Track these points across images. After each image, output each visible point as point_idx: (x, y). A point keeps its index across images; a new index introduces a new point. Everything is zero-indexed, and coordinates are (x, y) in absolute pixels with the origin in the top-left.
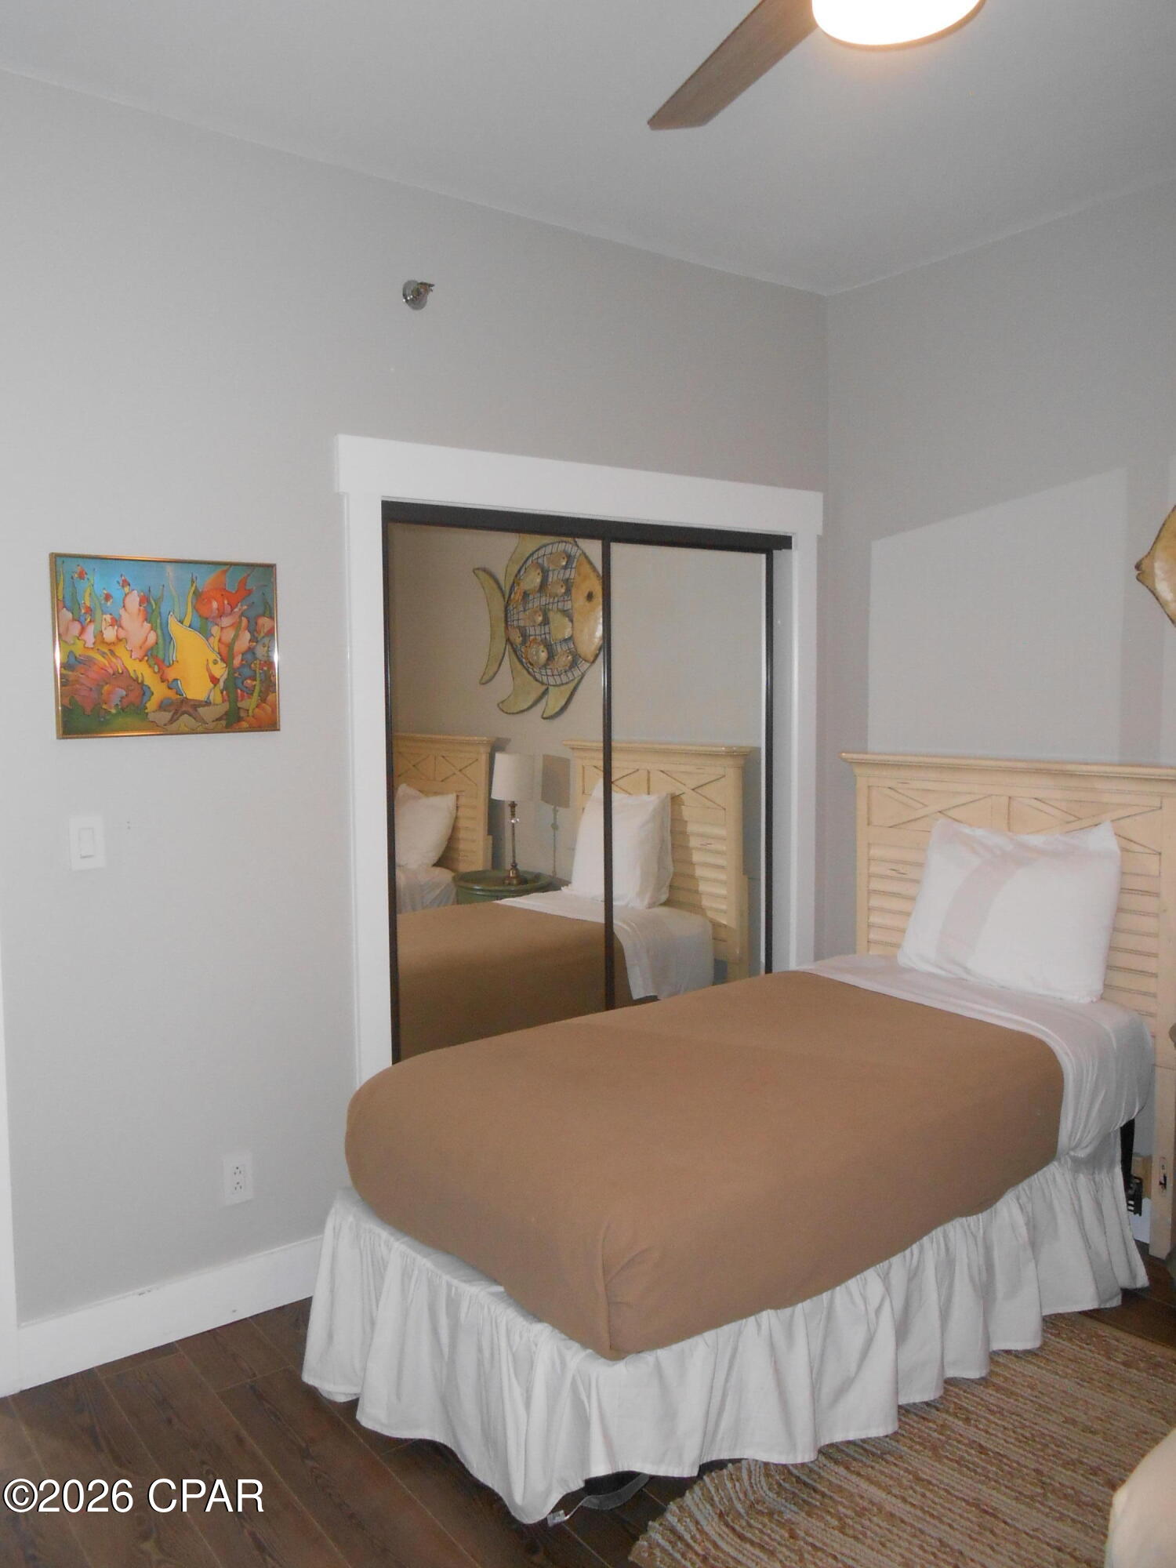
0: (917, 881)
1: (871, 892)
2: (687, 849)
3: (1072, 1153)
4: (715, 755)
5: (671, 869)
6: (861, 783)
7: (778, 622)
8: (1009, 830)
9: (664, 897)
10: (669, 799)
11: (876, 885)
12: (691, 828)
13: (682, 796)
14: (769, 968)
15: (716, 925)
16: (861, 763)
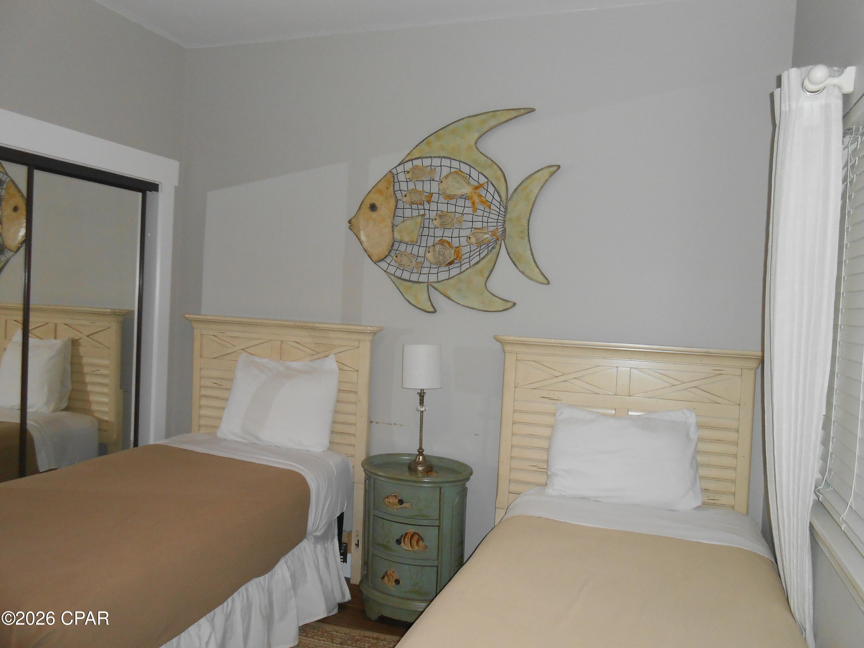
0: (229, 389)
1: (201, 396)
2: (82, 373)
3: (314, 534)
4: (104, 314)
5: (70, 388)
6: (197, 332)
7: (148, 235)
8: (281, 359)
9: (64, 405)
10: (70, 343)
11: (204, 392)
12: (85, 360)
13: (80, 340)
14: (136, 444)
15: (100, 421)
16: (198, 321)
